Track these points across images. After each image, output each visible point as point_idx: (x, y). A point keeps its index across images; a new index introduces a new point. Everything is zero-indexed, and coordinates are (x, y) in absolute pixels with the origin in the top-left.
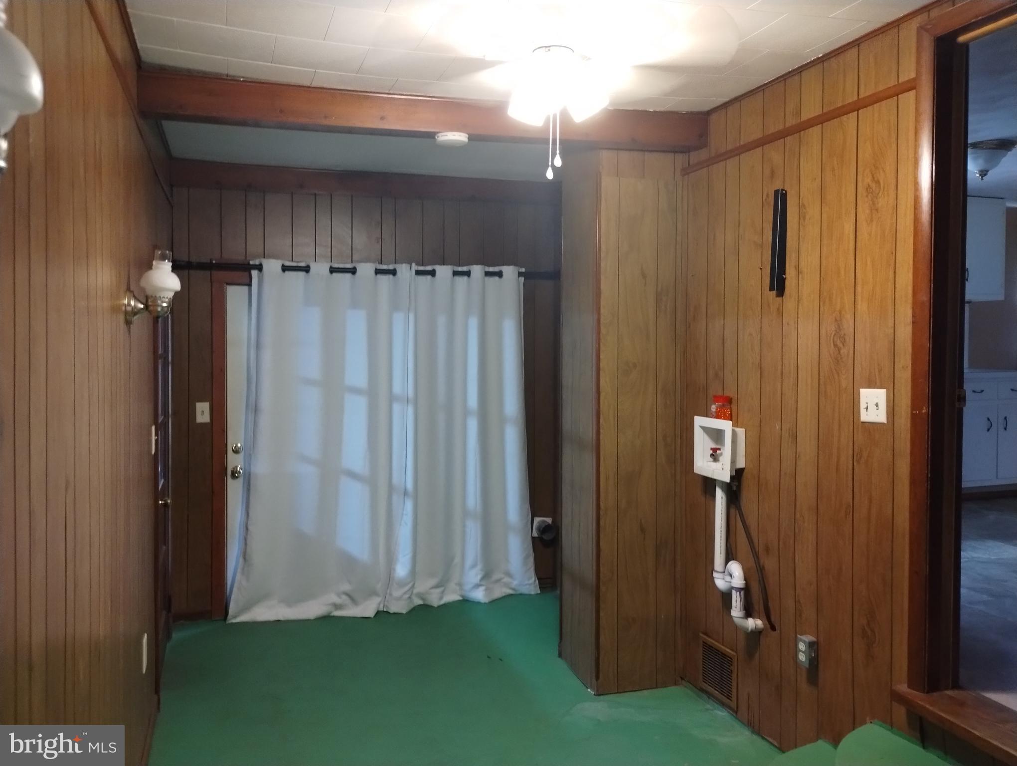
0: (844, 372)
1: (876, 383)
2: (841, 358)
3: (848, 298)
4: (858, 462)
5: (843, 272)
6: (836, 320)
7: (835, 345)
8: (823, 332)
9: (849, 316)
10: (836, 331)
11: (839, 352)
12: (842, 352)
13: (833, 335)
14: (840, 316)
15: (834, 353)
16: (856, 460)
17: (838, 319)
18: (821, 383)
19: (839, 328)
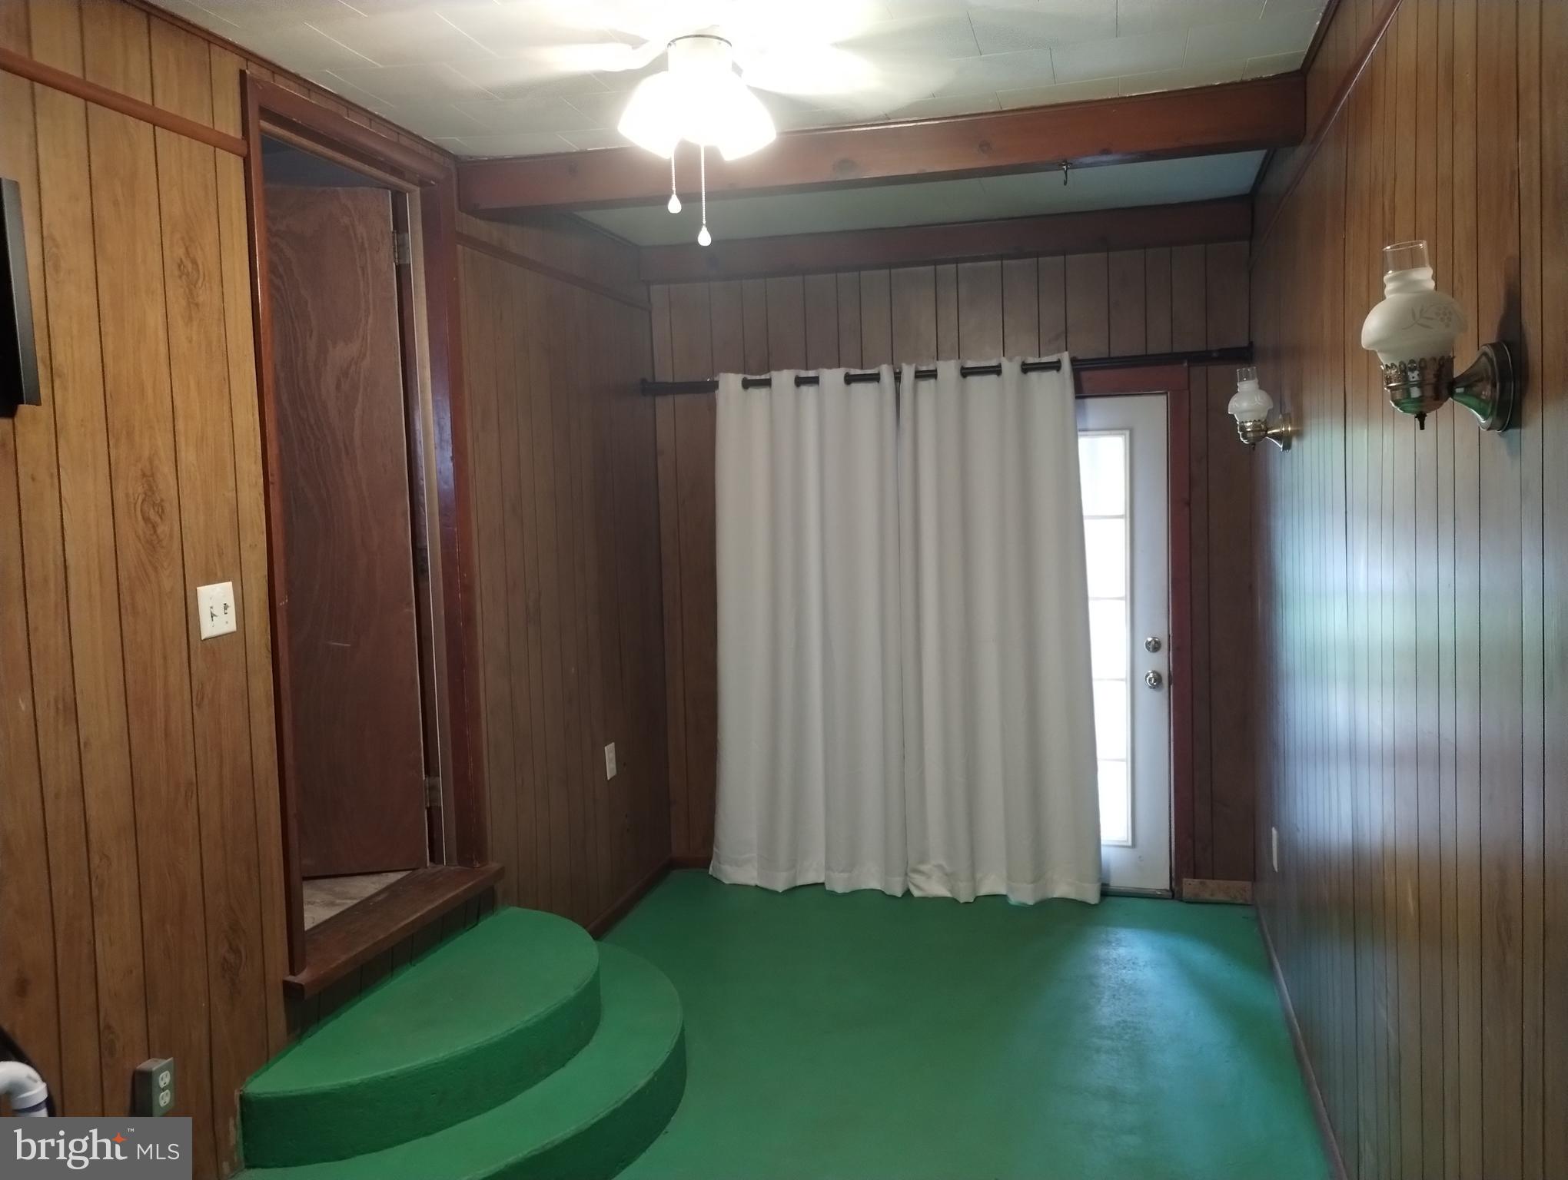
0: (165, 564)
1: (216, 574)
2: (160, 541)
3: (163, 441)
4: (199, 706)
5: (150, 393)
6: (144, 475)
7: (146, 520)
8: (119, 495)
9: (166, 469)
10: (145, 494)
11: (155, 532)
12: (159, 530)
13: (140, 501)
14: (152, 469)
15: (144, 533)
16: (196, 704)
17: (148, 473)
18: (123, 588)
19: (150, 490)
